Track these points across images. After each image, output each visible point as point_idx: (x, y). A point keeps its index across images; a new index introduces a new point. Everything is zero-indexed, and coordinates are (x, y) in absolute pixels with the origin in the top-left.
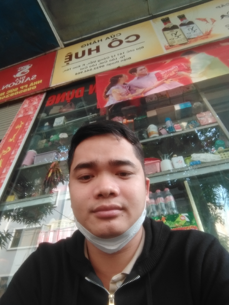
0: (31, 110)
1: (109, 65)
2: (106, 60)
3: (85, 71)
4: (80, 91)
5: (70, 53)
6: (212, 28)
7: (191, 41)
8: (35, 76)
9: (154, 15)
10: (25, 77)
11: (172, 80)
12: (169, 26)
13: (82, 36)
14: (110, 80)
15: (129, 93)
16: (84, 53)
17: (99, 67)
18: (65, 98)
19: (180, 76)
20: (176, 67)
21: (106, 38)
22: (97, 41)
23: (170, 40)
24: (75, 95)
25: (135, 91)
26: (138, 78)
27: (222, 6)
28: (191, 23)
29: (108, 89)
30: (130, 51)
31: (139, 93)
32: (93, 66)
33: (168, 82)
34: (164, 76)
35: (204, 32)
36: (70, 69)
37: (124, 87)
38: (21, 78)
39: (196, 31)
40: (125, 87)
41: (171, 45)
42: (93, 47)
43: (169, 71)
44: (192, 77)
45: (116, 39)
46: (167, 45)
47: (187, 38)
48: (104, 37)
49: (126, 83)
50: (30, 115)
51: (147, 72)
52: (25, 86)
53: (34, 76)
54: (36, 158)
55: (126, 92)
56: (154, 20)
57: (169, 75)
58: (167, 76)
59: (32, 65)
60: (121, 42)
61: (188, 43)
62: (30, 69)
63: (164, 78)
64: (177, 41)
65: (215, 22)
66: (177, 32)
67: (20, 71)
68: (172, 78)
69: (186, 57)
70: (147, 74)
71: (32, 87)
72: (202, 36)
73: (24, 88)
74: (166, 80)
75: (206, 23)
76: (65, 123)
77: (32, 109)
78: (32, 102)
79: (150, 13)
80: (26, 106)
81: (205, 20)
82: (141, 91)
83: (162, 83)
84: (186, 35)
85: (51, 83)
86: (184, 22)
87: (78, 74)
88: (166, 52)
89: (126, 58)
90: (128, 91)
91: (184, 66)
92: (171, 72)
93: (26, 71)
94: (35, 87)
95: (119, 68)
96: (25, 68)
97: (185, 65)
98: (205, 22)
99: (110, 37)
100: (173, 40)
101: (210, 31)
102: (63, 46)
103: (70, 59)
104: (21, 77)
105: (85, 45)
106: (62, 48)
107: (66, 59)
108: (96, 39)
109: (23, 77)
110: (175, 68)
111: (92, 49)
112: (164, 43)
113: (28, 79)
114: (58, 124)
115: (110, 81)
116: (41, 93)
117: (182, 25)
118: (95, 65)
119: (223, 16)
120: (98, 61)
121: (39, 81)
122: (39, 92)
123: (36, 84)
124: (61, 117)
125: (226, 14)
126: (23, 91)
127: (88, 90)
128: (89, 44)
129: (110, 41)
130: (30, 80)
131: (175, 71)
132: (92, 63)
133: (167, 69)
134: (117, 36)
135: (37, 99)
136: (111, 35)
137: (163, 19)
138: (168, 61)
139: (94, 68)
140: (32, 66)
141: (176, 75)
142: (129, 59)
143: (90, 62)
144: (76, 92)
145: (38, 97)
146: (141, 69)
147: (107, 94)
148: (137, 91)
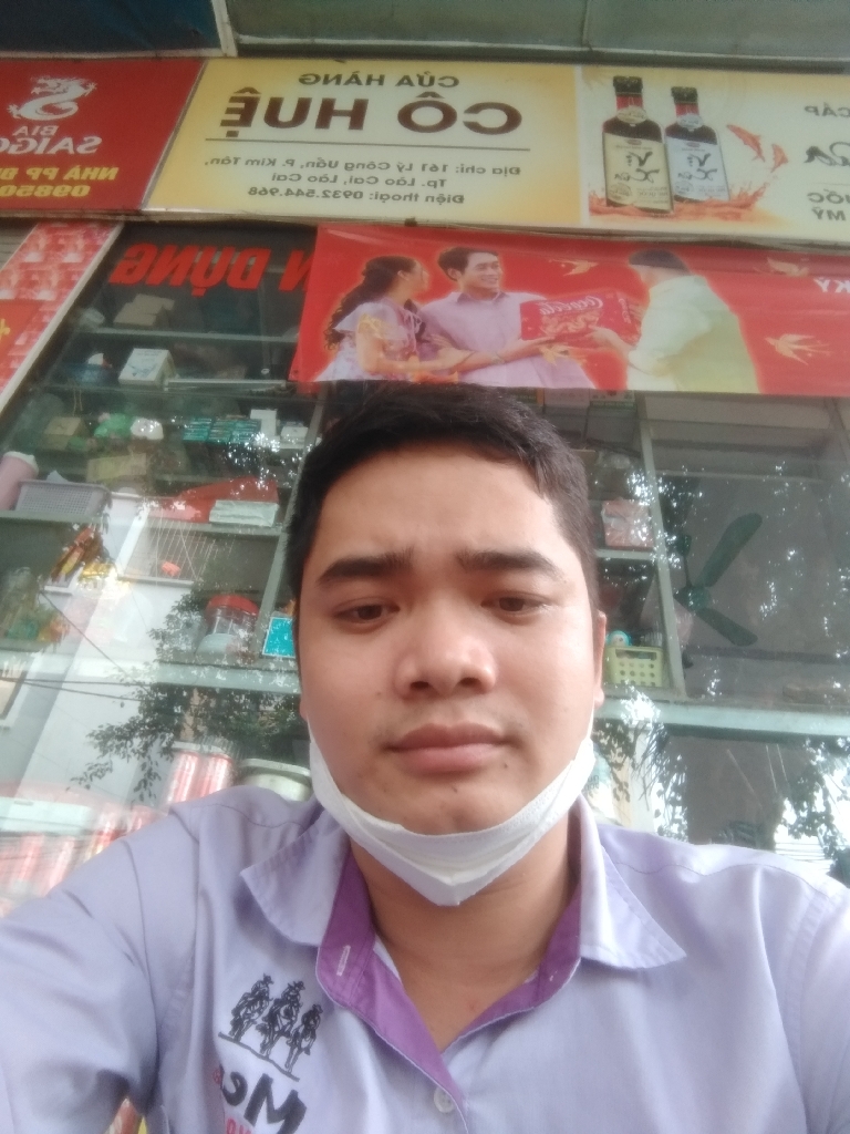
0: (49, 283)
1: (381, 198)
2: (376, 173)
3: (289, 192)
4: (252, 261)
5: (252, 90)
6: (764, 186)
7: (680, 210)
8: (97, 141)
9: (594, 49)
10: (54, 129)
11: (565, 352)
12: (631, 117)
13: (314, 35)
14: (364, 268)
15: (414, 354)
16: (303, 108)
17: (341, 194)
18: (190, 271)
19: (595, 345)
20: (597, 304)
21: (401, 78)
22: (363, 79)
23: (617, 176)
24: (227, 273)
25: (436, 349)
26: (463, 299)
27: (827, 111)
28: (705, 135)
29: (349, 307)
30: (467, 171)
31: (442, 365)
32: (321, 180)
33: (552, 354)
34: (546, 325)
35: (736, 192)
36: (236, 160)
37: (406, 318)
38: (37, 129)
39: (712, 174)
40: (409, 318)
41: (613, 199)
42: (345, 98)
43: (570, 308)
44: (632, 365)
45: (434, 95)
46: (601, 195)
47: (675, 192)
48: (394, 70)
49: (416, 303)
50: (41, 303)
51: (497, 286)
52: (46, 172)
53: (90, 141)
54: (24, 490)
55: (404, 342)
56: (591, 69)
57: (566, 328)
58: (558, 330)
59: (92, 87)
60: (449, 116)
61: (672, 213)
62: (80, 101)
63: (544, 335)
64: (640, 192)
65: (783, 166)
66: (648, 155)
67: (43, 94)
68: (570, 344)
69: (642, 271)
70: (496, 294)
71: (72, 183)
72: (721, 205)
73: (43, 180)
74: (550, 343)
75: (755, 158)
76: (167, 382)
77: (55, 279)
78: (59, 248)
79: (585, 37)
80: (33, 257)
81: (753, 141)
82: (450, 358)
83: (532, 354)
84: (675, 179)
85: (150, 193)
86: (687, 123)
87: (260, 193)
88: (587, 221)
89: (448, 190)
90: (411, 342)
91: (624, 307)
92: (574, 315)
93: (64, 106)
94: (86, 190)
95: (411, 224)
96: (60, 89)
97: (628, 303)
98: (752, 153)
99: (415, 80)
100: (624, 182)
101: (757, 195)
102: (233, 51)
103: (246, 117)
104: (42, 124)
105: (318, 78)
106: (226, 57)
107: (230, 111)
108: (365, 68)
109: (46, 128)
110: (594, 304)
111: (337, 107)
112: (592, 182)
113: (66, 143)
114: (139, 378)
116: (105, 224)
117: (676, 131)
118: (331, 179)
119: (813, 153)
120: (346, 168)
121: (105, 169)
122: (96, 217)
123: (93, 177)
124: (157, 351)
125: (825, 149)
126: (36, 189)
127: (280, 270)
128: (330, 78)
129: (410, 95)
130: (71, 151)
131: (589, 317)
132: (320, 164)
133: (568, 300)
134: (442, 85)
135: (81, 243)
136: (422, 74)
137: (622, 78)
138: (581, 266)
139: (324, 193)
140: (93, 91)
141: (587, 336)
142: (457, 199)
143: (316, 161)
144: (235, 258)
145: (88, 235)
146: (484, 264)
147: (339, 327)
148: (441, 352)
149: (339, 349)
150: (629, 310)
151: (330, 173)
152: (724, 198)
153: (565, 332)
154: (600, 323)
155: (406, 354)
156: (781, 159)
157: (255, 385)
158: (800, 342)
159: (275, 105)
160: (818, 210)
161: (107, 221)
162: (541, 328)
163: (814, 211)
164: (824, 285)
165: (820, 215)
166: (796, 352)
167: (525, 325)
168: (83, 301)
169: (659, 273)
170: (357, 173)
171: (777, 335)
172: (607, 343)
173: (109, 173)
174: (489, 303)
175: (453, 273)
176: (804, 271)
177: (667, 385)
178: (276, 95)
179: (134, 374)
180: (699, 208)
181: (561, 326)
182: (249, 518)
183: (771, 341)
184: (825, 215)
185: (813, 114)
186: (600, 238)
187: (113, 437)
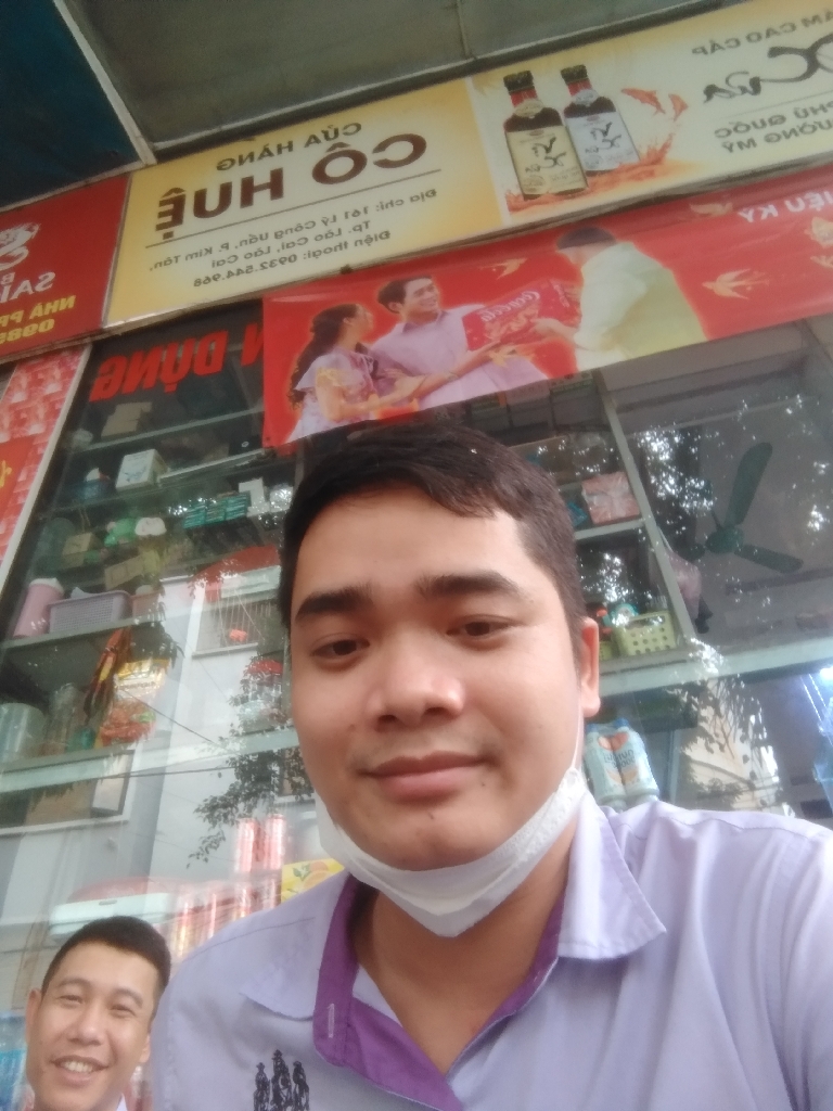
0: (37, 417)
1: (314, 255)
2: (304, 233)
3: (230, 274)
4: (213, 346)
5: (177, 190)
6: (671, 137)
7: (594, 184)
8: (51, 276)
9: (479, 57)
10: (12, 276)
11: (513, 352)
12: (528, 110)
13: (220, 122)
14: (311, 325)
15: (372, 392)
16: (225, 191)
17: (277, 262)
18: (160, 369)
19: (539, 337)
20: (534, 296)
21: (307, 138)
22: (273, 149)
23: (527, 170)
24: (192, 362)
25: (391, 382)
26: (407, 328)
27: (715, 47)
28: (603, 105)
30: (387, 207)
31: (400, 396)
32: (256, 254)
33: (501, 357)
34: (489, 332)
35: (644, 151)
36: (176, 258)
37: (358, 360)
39: (617, 141)
40: (362, 360)
41: (527, 193)
42: (261, 173)
43: (509, 309)
44: (578, 347)
45: (342, 145)
46: (516, 191)
47: (586, 168)
48: (298, 133)
49: (365, 344)
50: (33, 438)
51: (437, 307)
52: (13, 317)
53: (46, 277)
54: (54, 612)
55: (362, 384)
56: (481, 76)
57: (509, 329)
58: (502, 332)
59: (36, 228)
60: (359, 161)
61: (588, 189)
62: (30, 245)
63: (490, 341)
64: (553, 178)
65: (684, 113)
66: (552, 141)
68: (517, 342)
69: (570, 254)
70: (437, 315)
71: (38, 320)
72: (634, 167)
73: (12, 325)
74: (496, 347)
75: (656, 113)
76: (158, 480)
77: (41, 412)
78: (40, 382)
79: (467, 49)
80: (18, 397)
81: (650, 98)
82: (407, 385)
83: (483, 361)
84: (583, 157)
85: (107, 311)
86: (583, 100)
87: (204, 283)
88: (508, 220)
89: (374, 230)
90: (367, 382)
91: (560, 293)
92: (514, 314)
93: (16, 253)
94: (51, 323)
95: (347, 272)
96: (10, 239)
97: (563, 288)
98: (651, 108)
99: (321, 136)
100: (536, 173)
101: (666, 147)
102: (152, 160)
103: (177, 217)
105: (233, 161)
106: (148, 166)
107: (161, 215)
108: (272, 139)
109: (4, 278)
110: (530, 298)
111: (256, 183)
112: (505, 183)
113: (25, 286)
114: (133, 481)
115: (312, 331)
116: (75, 350)
117: (574, 111)
118: (265, 250)
119: (711, 91)
120: (276, 236)
121: (63, 300)
122: (65, 346)
123: (54, 311)
124: (144, 452)
125: (721, 84)
126: (7, 336)
127: (239, 347)
128: (244, 157)
129: (319, 152)
130: (31, 292)
131: (529, 312)
132: (253, 240)
133: (506, 302)
134: (346, 134)
135: (57, 373)
136: (326, 129)
137: (512, 76)
138: (511, 265)
139: (262, 265)
140: (39, 233)
141: (531, 330)
142: (384, 236)
143: (248, 238)
144: (197, 348)
145: (62, 364)
146: (419, 289)
147: (298, 388)
148: (397, 383)
149: (303, 406)
150: (565, 294)
151: (262, 245)
152: (634, 160)
153: (509, 332)
154: (542, 314)
155: (365, 394)
156: (680, 106)
157: (238, 461)
158: (737, 279)
159: (200, 197)
160: (728, 145)
161: (77, 346)
162: (486, 335)
163: (725, 146)
164: (748, 215)
165: (730, 149)
166: (735, 289)
167: (470, 338)
168: (71, 424)
169: (586, 250)
170: (287, 238)
171: (713, 278)
172: (551, 332)
173: (69, 302)
174: (432, 325)
175: (394, 306)
176: (729, 206)
177: (615, 356)
178: (198, 188)
179: (128, 480)
180: (612, 176)
181: (505, 328)
182: (256, 585)
183: (708, 285)
184: (736, 148)
185: (702, 55)
186: (524, 233)
187: (122, 542)
